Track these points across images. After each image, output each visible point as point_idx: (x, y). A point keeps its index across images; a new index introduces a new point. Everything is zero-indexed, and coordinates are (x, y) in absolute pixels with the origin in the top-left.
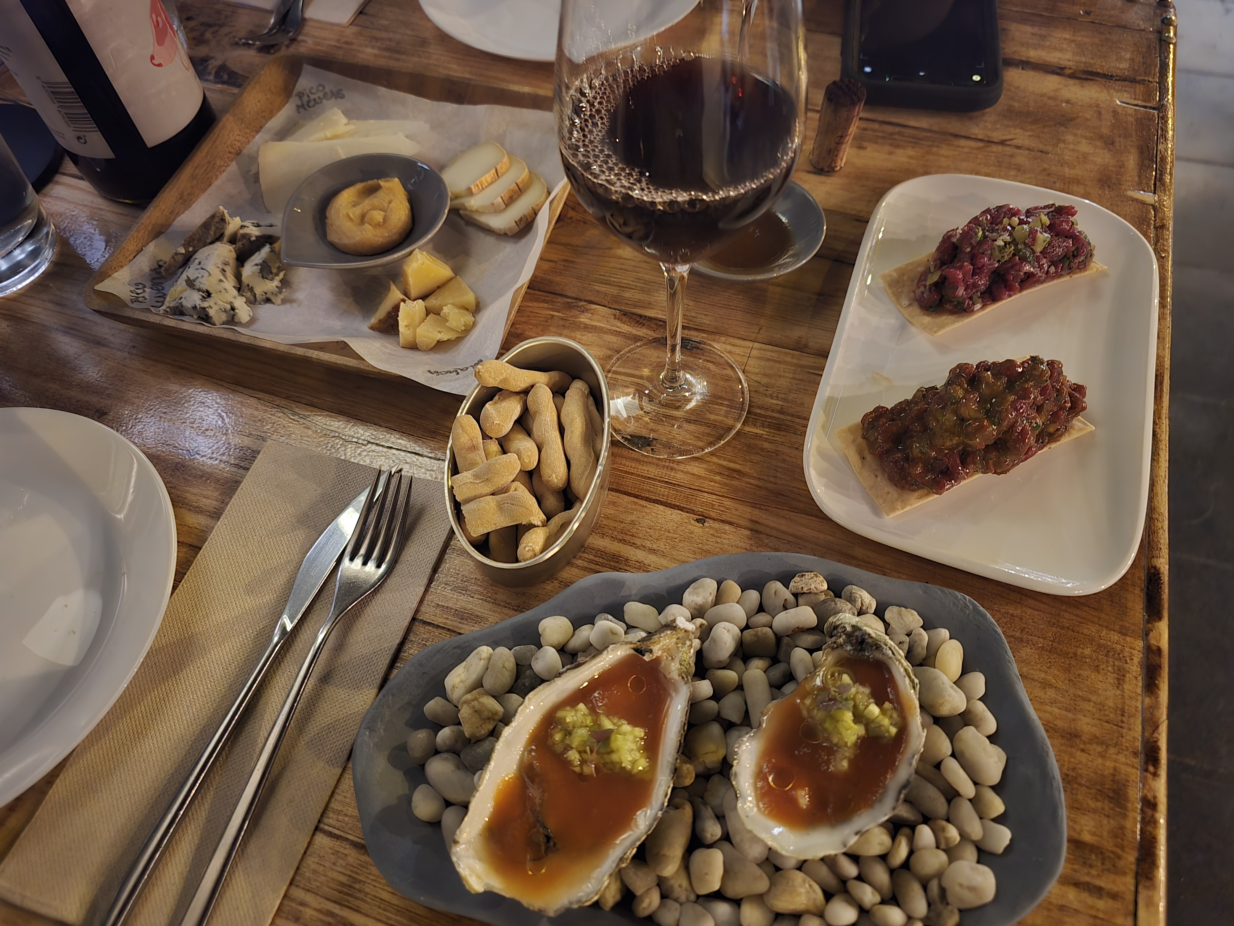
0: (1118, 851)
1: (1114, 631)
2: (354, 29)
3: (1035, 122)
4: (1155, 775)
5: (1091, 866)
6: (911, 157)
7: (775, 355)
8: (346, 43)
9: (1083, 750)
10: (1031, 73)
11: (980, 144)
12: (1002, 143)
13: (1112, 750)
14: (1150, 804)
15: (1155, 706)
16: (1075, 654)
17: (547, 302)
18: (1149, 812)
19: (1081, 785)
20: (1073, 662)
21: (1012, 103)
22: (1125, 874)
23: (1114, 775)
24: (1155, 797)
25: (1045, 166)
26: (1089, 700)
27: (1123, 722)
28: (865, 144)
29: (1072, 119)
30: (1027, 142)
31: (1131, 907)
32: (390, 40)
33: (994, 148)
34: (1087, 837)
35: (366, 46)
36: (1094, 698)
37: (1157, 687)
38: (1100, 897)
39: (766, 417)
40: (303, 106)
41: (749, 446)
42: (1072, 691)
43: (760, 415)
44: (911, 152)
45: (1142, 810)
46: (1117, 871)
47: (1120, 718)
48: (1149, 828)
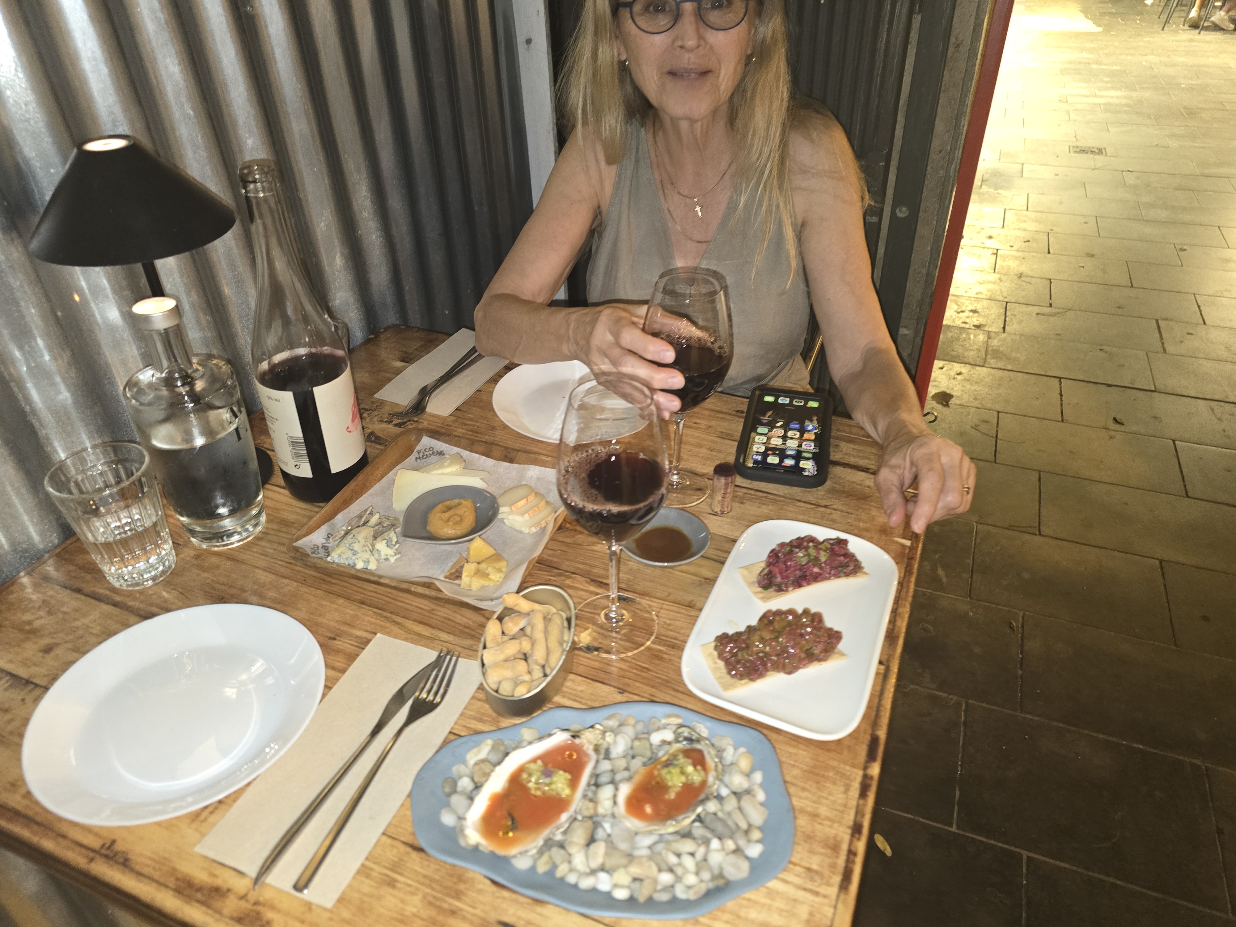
0: (831, 874)
1: (848, 765)
2: (453, 418)
3: (847, 496)
4: (859, 839)
5: (814, 881)
6: (771, 510)
7: (676, 609)
8: (447, 425)
9: (820, 824)
10: (849, 470)
11: (813, 506)
12: (826, 506)
13: (836, 825)
14: (853, 853)
15: (865, 805)
16: (824, 775)
17: (547, 571)
18: (852, 857)
20: (822, 779)
21: (835, 485)
22: (833, 886)
23: (834, 837)
24: (857, 850)
25: (849, 521)
26: (827, 799)
27: (843, 811)
28: (745, 501)
29: (869, 497)
30: (840, 507)
32: (473, 425)
33: (821, 509)
35: (459, 428)
37: (867, 795)
38: (817, 897)
39: (667, 641)
40: (419, 458)
41: (654, 655)
42: (818, 793)
43: (663, 640)
44: (771, 507)
45: (848, 855)
47: (843, 809)
48: (850, 865)
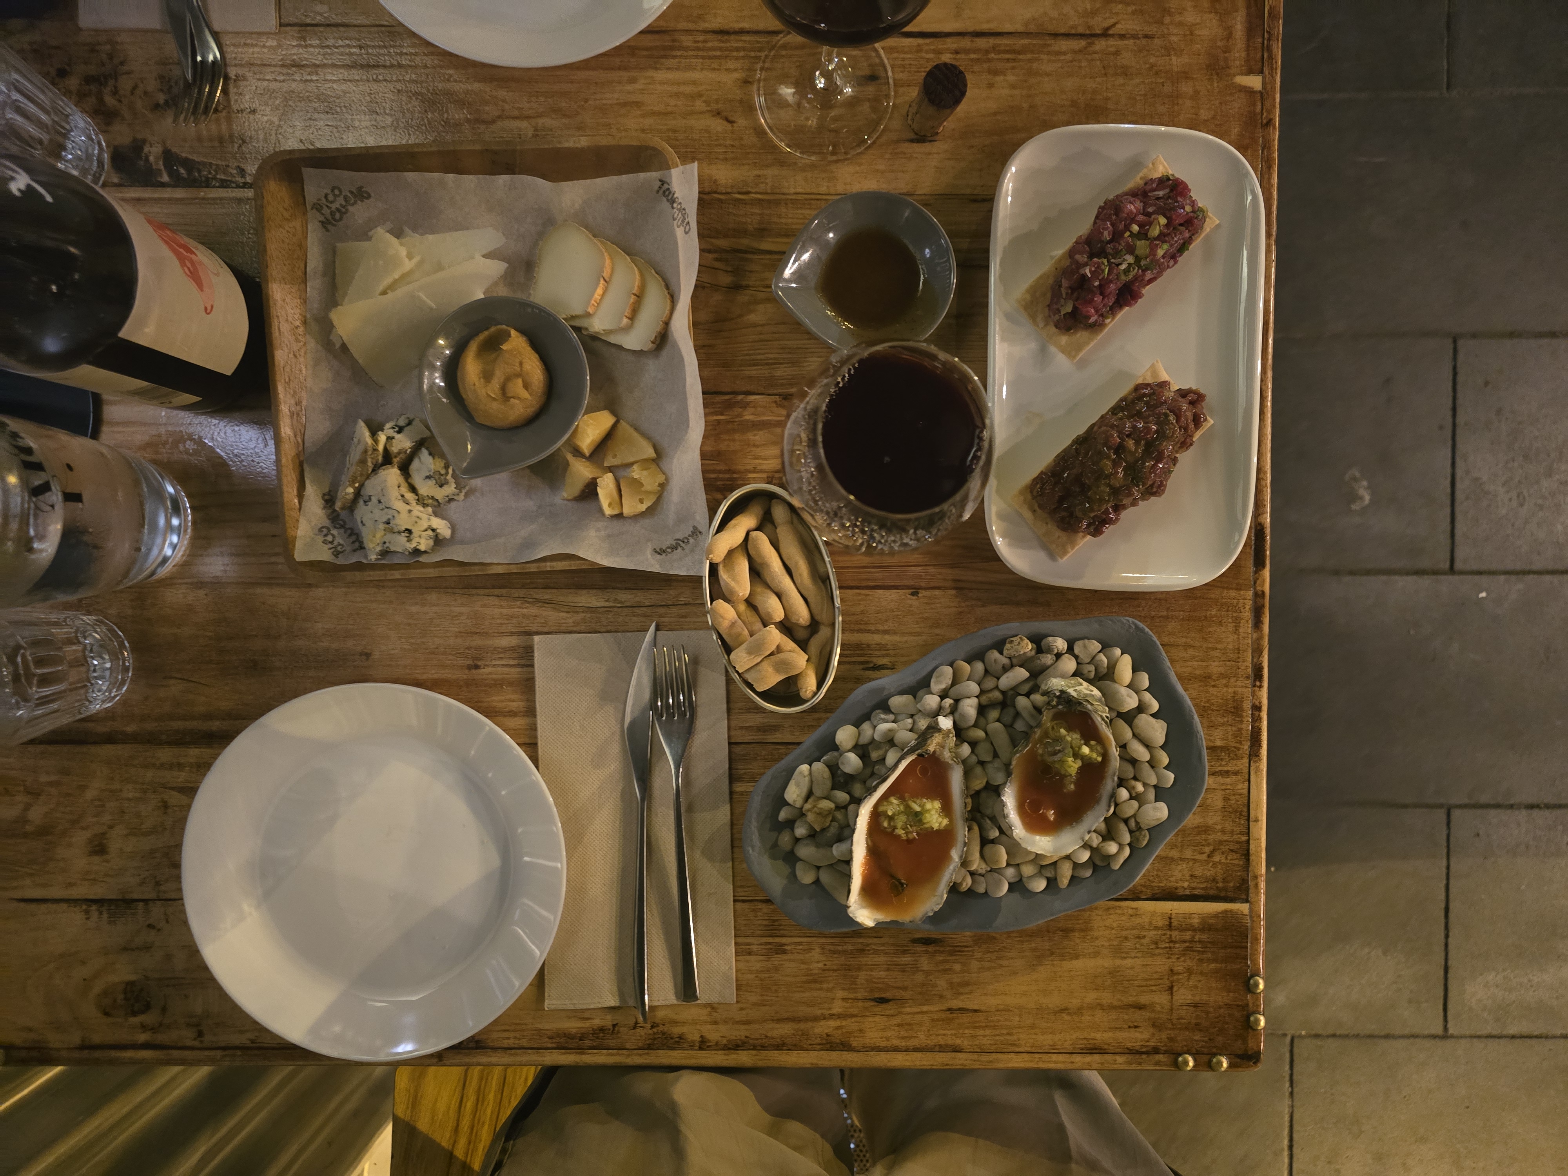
0: (1238, 745)
1: (1232, 589)
4: (1261, 687)
5: (1222, 760)
11: (1082, 43)
12: (1105, 33)
13: (1232, 680)
14: (1257, 708)
15: (1261, 638)
16: (1206, 617)
18: (1257, 713)
19: (1212, 710)
20: (1204, 623)
22: (1242, 758)
23: (1234, 697)
24: (1260, 703)
26: (1217, 649)
27: (1239, 658)
30: (1130, 25)
31: (1247, 777)
33: (1100, 45)
34: (1219, 743)
36: (1219, 646)
37: (1262, 622)
38: (1228, 776)
40: (328, 221)
42: (1205, 645)
45: (1252, 714)
46: (1238, 758)
47: (1237, 655)
48: (1257, 724)
